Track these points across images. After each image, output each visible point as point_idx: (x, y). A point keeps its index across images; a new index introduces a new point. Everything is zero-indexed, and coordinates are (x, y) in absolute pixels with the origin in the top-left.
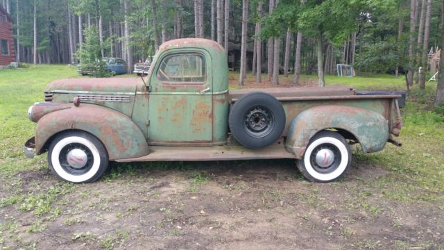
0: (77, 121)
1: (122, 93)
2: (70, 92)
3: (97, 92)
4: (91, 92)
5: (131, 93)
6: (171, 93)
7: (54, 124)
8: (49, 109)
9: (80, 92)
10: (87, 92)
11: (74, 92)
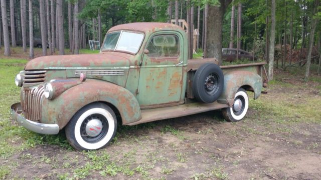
0: (101, 94)
1: (118, 68)
2: (68, 68)
3: (96, 68)
4: (89, 68)
5: (125, 68)
6: (156, 66)
7: (83, 98)
8: (69, 85)
9: (78, 68)
10: (85, 68)
11: (72, 68)
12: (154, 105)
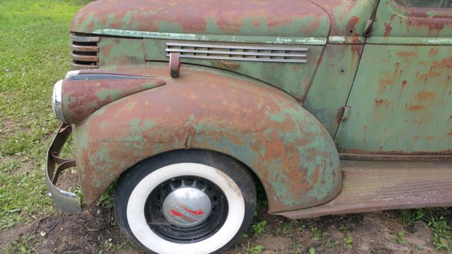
0: (199, 128)
1: (288, 40)
2: (147, 34)
3: (225, 38)
4: (204, 38)
5: (313, 41)
6: (424, 40)
7: (138, 138)
8: (112, 92)
9: (173, 35)
10: (193, 36)
11: (158, 35)
12: (392, 153)
